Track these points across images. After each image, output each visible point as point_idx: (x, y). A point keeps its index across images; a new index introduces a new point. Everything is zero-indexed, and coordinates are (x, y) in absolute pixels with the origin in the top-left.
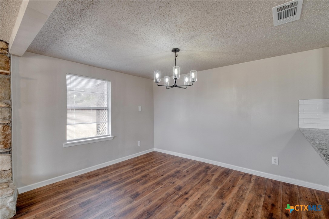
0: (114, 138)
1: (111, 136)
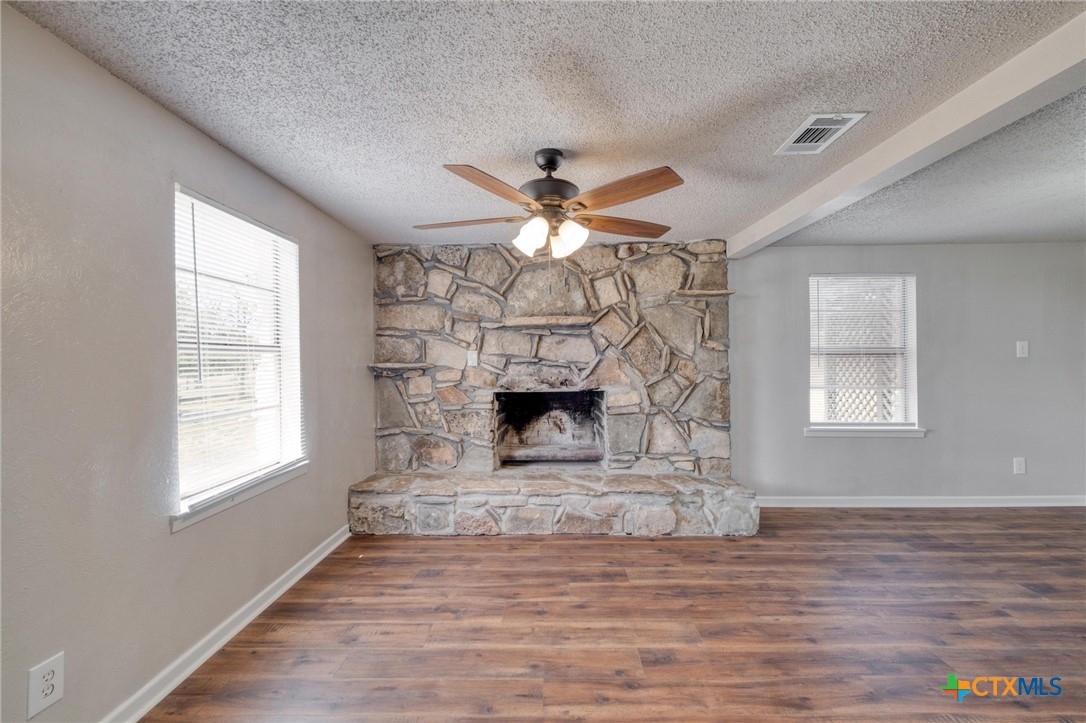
0: (926, 434)
1: (916, 427)
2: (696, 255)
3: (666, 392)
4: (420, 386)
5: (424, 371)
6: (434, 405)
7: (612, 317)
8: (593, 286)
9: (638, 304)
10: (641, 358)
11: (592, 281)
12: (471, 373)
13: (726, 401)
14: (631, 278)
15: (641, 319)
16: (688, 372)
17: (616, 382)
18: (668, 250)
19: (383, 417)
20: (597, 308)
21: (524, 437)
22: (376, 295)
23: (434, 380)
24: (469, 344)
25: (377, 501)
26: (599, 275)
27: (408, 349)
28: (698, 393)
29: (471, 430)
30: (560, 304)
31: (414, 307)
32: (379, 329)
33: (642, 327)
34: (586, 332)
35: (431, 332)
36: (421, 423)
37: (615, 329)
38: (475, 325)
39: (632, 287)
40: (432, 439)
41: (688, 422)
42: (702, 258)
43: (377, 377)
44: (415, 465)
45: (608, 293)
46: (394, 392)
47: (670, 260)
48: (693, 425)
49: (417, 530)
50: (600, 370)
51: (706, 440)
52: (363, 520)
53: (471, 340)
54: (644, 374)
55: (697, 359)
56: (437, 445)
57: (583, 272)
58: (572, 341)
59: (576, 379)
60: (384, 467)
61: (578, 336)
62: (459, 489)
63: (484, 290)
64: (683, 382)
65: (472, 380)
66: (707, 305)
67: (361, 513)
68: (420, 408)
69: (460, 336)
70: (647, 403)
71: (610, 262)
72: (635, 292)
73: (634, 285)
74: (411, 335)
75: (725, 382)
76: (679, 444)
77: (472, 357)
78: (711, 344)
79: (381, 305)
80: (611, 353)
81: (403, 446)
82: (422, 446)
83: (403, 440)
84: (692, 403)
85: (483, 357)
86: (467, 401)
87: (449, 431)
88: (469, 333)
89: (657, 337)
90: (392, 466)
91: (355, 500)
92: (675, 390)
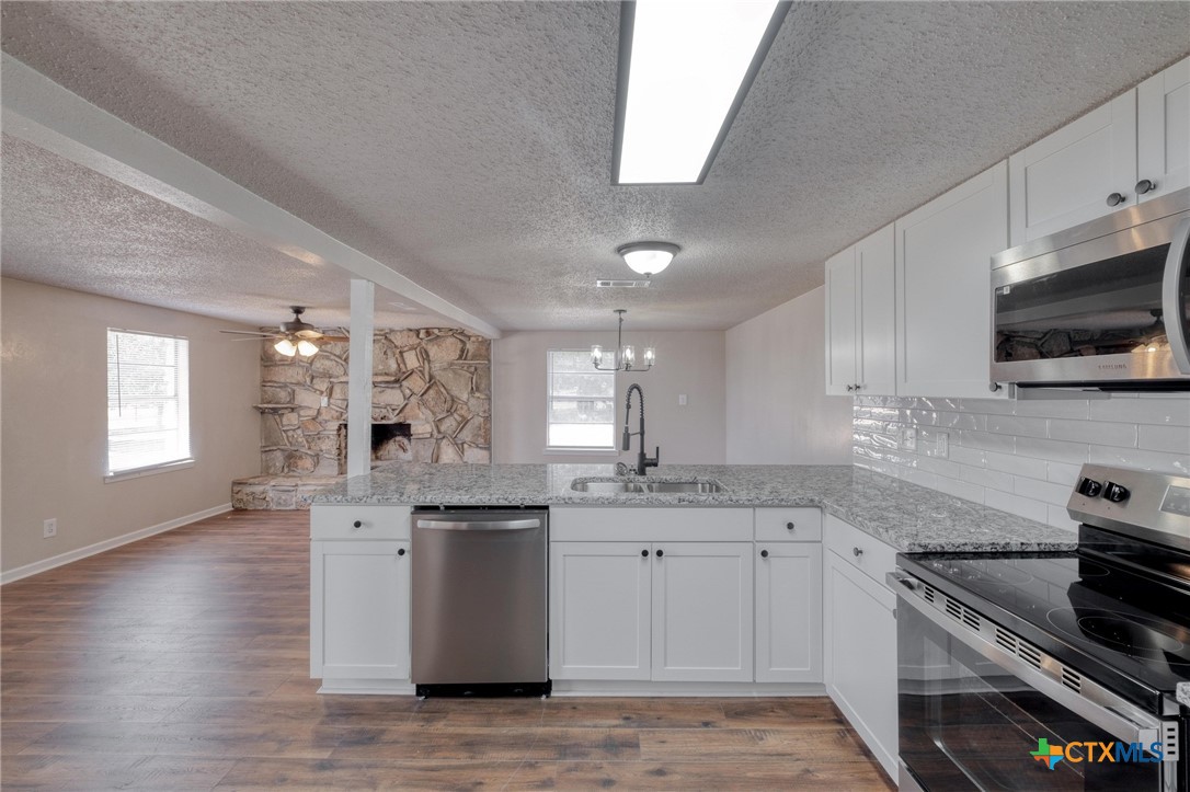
2: (469, 337)
3: (449, 424)
4: (290, 419)
5: (293, 410)
6: (299, 432)
7: (414, 376)
8: (402, 356)
9: (430, 368)
10: (432, 403)
11: (401, 352)
12: (323, 411)
13: (488, 432)
14: (426, 351)
15: (431, 378)
16: (463, 412)
17: (416, 418)
18: (451, 333)
19: (265, 438)
20: (404, 370)
21: (379, 454)
22: (262, 359)
23: (299, 416)
24: (322, 393)
25: (249, 489)
26: (406, 349)
27: (283, 395)
28: (469, 426)
29: (324, 448)
30: (381, 367)
31: (287, 368)
32: (264, 381)
33: (432, 381)
34: (397, 385)
35: (298, 384)
36: (290, 443)
37: (416, 384)
38: (327, 380)
39: (425, 356)
40: (298, 454)
41: (462, 444)
42: (472, 339)
43: (262, 413)
44: (286, 470)
45: (412, 361)
46: (273, 423)
47: (450, 340)
48: (465, 446)
49: (273, 507)
50: (406, 410)
51: (475, 455)
52: (240, 500)
53: (324, 389)
54: (434, 413)
55: (470, 404)
56: (301, 458)
57: (396, 347)
58: (389, 391)
59: (391, 416)
60: (267, 472)
61: (392, 388)
62: (299, 483)
63: (332, 357)
64: (459, 419)
65: (325, 416)
66: (476, 369)
67: (239, 496)
68: (290, 433)
69: (316, 387)
70: (435, 432)
71: (414, 340)
72: (429, 362)
73: (428, 356)
74: (284, 386)
75: (488, 419)
76: (457, 458)
77: (324, 401)
78: (477, 394)
79: (265, 366)
80: (414, 400)
81: (278, 459)
82: (292, 458)
83: (278, 454)
84: (465, 432)
85: (332, 401)
86: (321, 429)
87: (309, 448)
88: (323, 385)
89: (442, 389)
90: (271, 471)
91: (236, 489)
92: (454, 424)
